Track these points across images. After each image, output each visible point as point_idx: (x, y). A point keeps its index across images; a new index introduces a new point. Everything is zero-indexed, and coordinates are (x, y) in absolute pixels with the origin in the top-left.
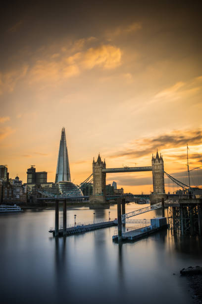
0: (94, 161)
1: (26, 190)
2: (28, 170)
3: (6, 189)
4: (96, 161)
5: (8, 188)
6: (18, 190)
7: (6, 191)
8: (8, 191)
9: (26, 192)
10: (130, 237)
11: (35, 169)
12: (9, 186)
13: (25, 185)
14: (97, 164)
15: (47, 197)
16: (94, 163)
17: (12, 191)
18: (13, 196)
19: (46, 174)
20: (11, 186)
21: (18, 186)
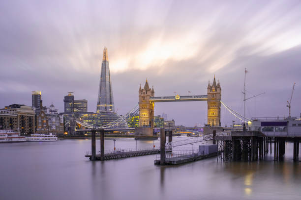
0: (140, 88)
1: (62, 120)
2: (65, 97)
3: (40, 118)
4: (143, 88)
5: (42, 117)
6: (54, 120)
7: (40, 121)
8: (42, 121)
9: (62, 122)
10: (174, 161)
11: (73, 96)
12: (43, 115)
13: (61, 114)
14: (144, 91)
15: (87, 128)
16: (141, 91)
17: (47, 121)
18: (48, 127)
19: (87, 102)
20: (45, 115)
21: (54, 116)
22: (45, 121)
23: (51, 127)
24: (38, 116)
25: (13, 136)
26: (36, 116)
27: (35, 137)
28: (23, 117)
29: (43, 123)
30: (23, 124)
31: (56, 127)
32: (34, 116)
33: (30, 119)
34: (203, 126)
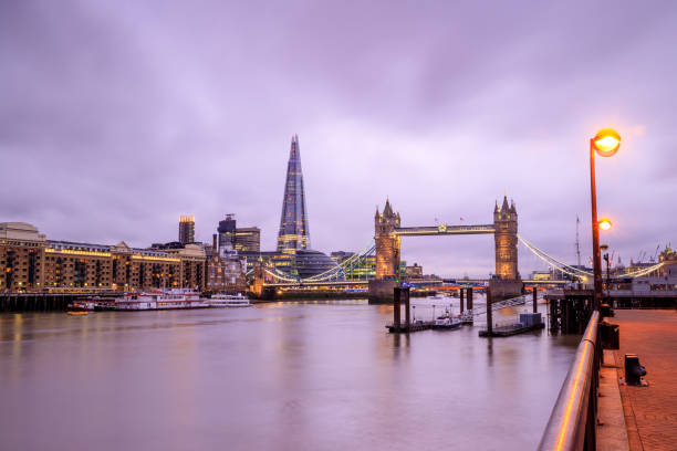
0: (377, 212)
2: (221, 224)
3: (213, 265)
5: (216, 263)
6: (232, 267)
7: (212, 270)
8: (216, 269)
12: (216, 260)
14: (384, 218)
16: (378, 217)
17: (223, 270)
18: (224, 279)
19: (259, 232)
20: (220, 260)
21: (232, 260)
22: (220, 270)
23: (228, 280)
24: (209, 261)
25: (193, 298)
26: (206, 262)
27: (216, 299)
28: (188, 264)
30: (188, 276)
31: (237, 280)
32: (203, 261)
33: (199, 266)
34: (489, 277)
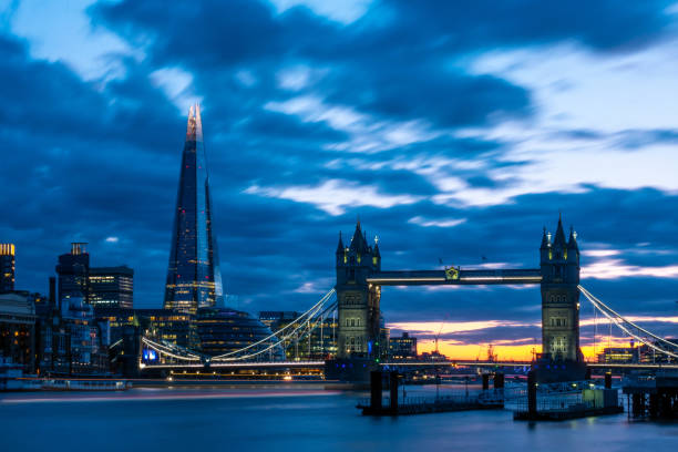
1: (108, 336)
2: (61, 258)
9: (108, 341)
16: (342, 252)
20: (63, 322)
23: (78, 357)
24: (43, 323)
26: (38, 324)
29: (55, 344)
31: (92, 356)
32: (33, 323)
34: (530, 358)
